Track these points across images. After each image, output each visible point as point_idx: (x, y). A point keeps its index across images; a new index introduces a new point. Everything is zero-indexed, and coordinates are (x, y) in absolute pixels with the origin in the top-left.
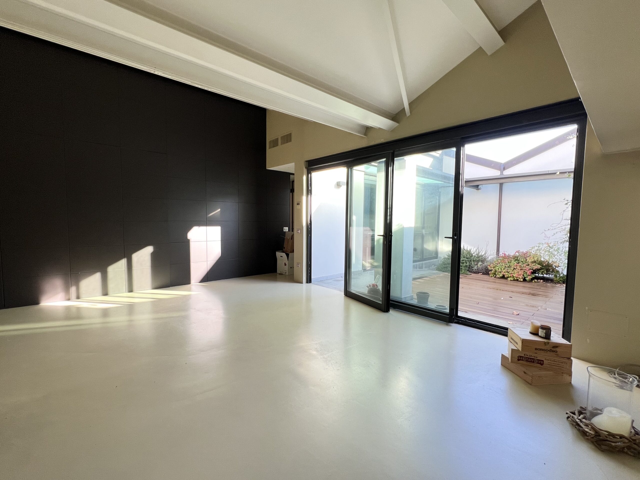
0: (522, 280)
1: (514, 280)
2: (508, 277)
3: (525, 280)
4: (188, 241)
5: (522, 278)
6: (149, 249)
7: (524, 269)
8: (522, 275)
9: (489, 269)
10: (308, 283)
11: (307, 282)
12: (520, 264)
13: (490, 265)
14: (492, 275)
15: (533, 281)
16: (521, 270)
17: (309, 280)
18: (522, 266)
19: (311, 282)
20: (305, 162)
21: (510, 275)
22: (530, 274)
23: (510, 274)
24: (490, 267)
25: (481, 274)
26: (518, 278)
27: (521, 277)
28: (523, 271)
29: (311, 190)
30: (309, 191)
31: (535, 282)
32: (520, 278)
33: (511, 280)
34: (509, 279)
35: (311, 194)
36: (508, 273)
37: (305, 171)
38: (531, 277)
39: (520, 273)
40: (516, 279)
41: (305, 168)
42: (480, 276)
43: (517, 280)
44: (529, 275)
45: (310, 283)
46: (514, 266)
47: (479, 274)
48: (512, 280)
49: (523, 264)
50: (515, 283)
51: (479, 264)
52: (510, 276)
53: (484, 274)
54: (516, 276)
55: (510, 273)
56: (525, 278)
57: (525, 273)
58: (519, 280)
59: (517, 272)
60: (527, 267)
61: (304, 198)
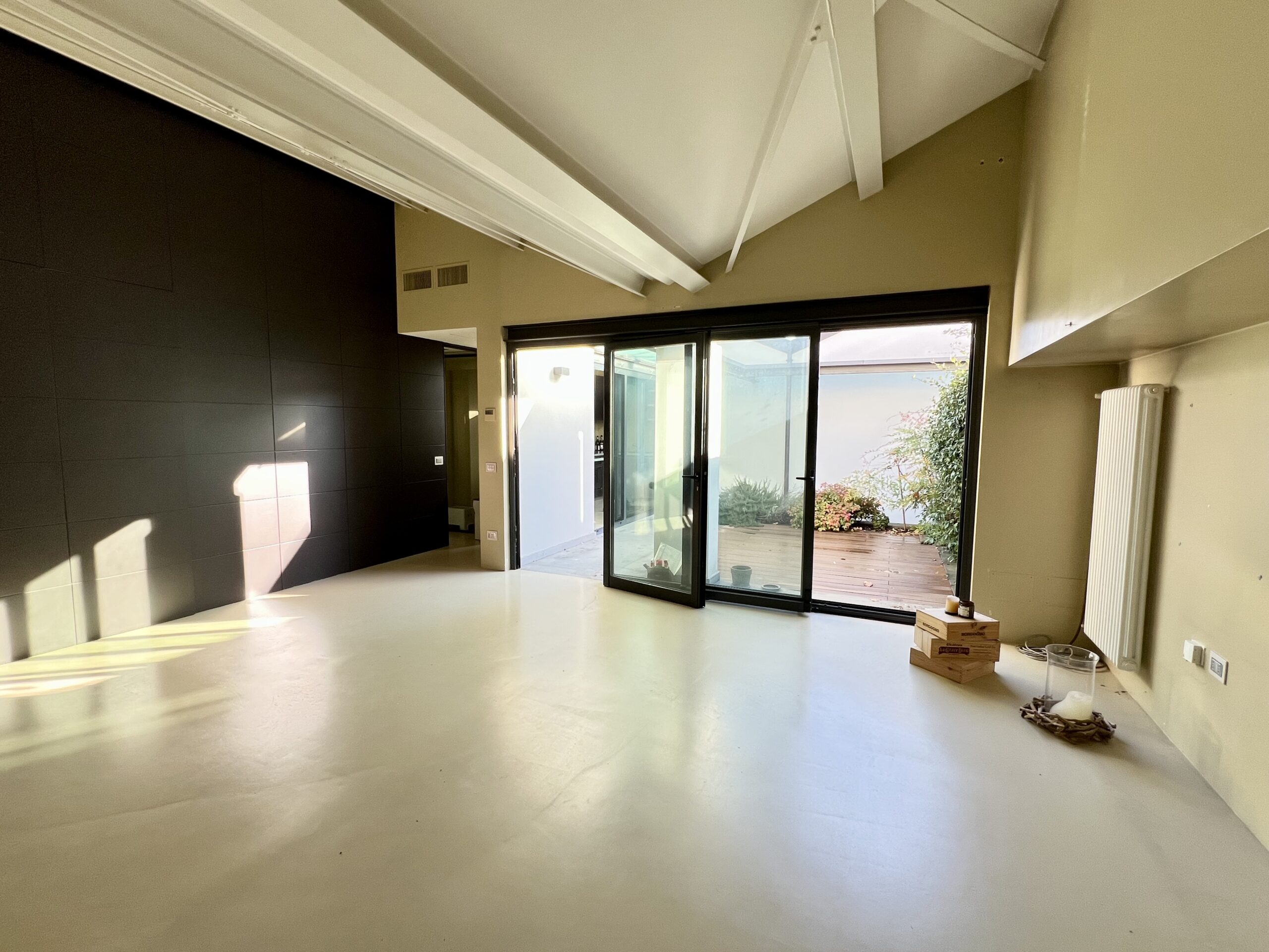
0: (838, 529)
1: (827, 530)
2: (818, 527)
3: (841, 529)
4: (236, 500)
5: (838, 527)
6: (142, 528)
7: (839, 512)
8: (838, 522)
9: (790, 515)
10: (514, 569)
11: (512, 567)
12: (834, 505)
13: (791, 508)
14: (795, 525)
15: (852, 530)
16: (836, 514)
17: (516, 563)
18: (837, 507)
19: (520, 567)
20: (503, 328)
21: (821, 523)
22: (848, 520)
23: (821, 521)
24: (791, 513)
25: (777, 523)
26: (832, 527)
27: (837, 524)
28: (838, 515)
29: (516, 385)
30: (512, 388)
31: (854, 531)
32: (835, 527)
33: (823, 531)
34: (820, 529)
35: (516, 393)
36: (819, 519)
37: (503, 347)
38: (850, 524)
39: (835, 519)
40: (829, 528)
41: (504, 341)
42: (775, 527)
43: (831, 530)
44: (847, 522)
45: (517, 568)
46: (826, 509)
47: (774, 524)
48: (825, 530)
49: (837, 505)
50: (830, 535)
51: (774, 507)
52: (822, 525)
53: (781, 523)
54: (831, 524)
55: (822, 519)
56: (842, 526)
57: (841, 518)
58: (834, 530)
59: (830, 517)
60: (843, 508)
61: (503, 400)
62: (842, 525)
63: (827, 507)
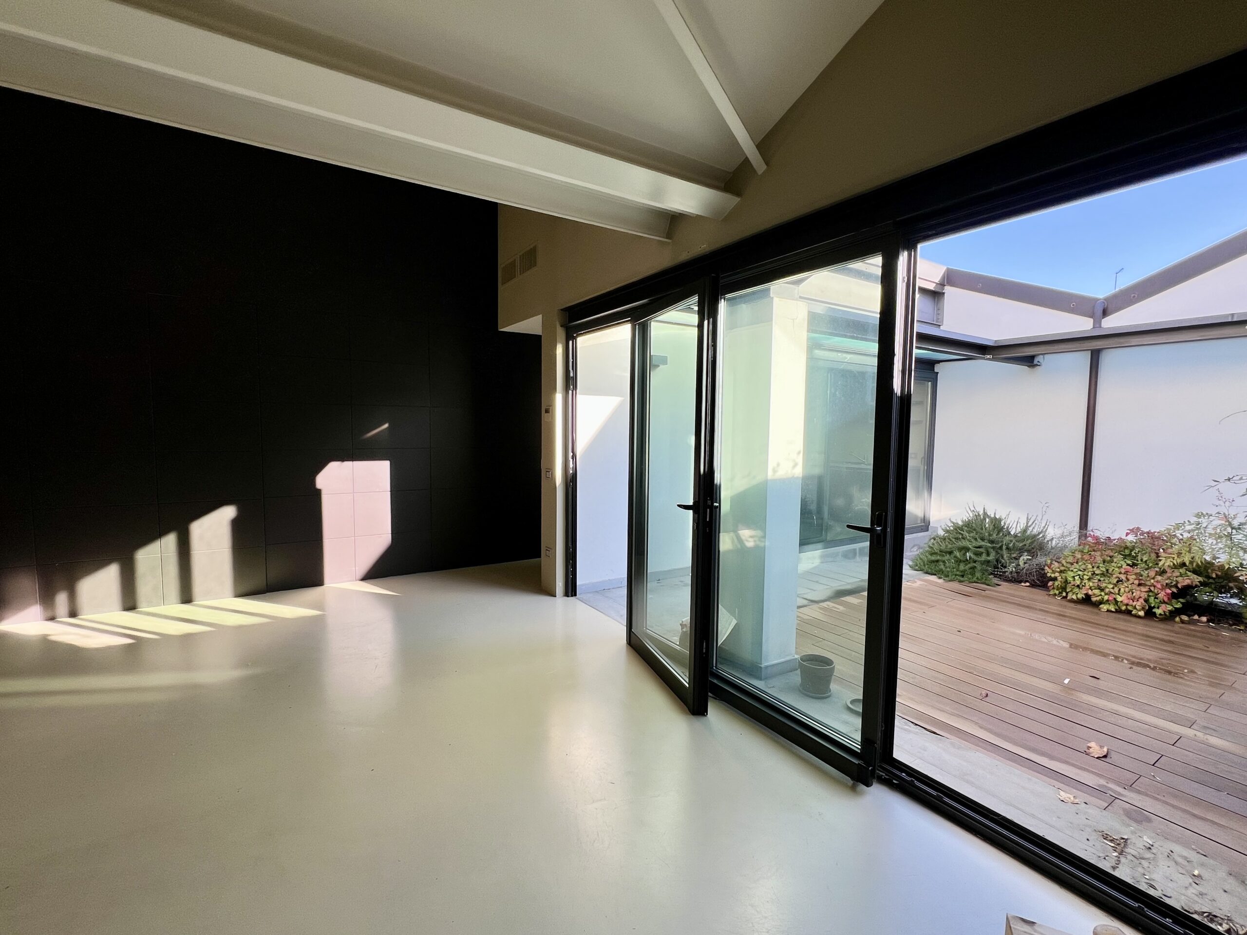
0: (1142, 613)
1: (1119, 611)
2: (1101, 602)
3: (1150, 614)
4: (318, 493)
5: (1143, 609)
6: (228, 513)
7: (1148, 583)
8: (1141, 600)
9: (1049, 575)
10: (568, 596)
11: (566, 594)
12: (1137, 570)
13: (1051, 563)
14: (1057, 592)
15: (1177, 619)
16: (1140, 585)
17: (571, 590)
18: (1145, 573)
19: (575, 595)
20: (561, 311)
21: (1106, 598)
22: (1166, 599)
23: (1106, 594)
24: (1050, 571)
25: (1028, 584)
26: (1130, 608)
27: (1139, 604)
28: (1144, 589)
29: (575, 378)
30: (570, 382)
31: (1182, 622)
32: (1135, 608)
33: (1108, 611)
34: (1104, 607)
35: (575, 387)
36: (1102, 590)
38: (1170, 608)
39: (1136, 594)
40: (1124, 608)
41: (561, 326)
42: (1023, 591)
43: (1128, 612)
44: (1164, 602)
45: (572, 596)
46: (1120, 573)
47: (1023, 584)
48: (1113, 610)
49: (1146, 569)
50: (1122, 623)
51: (1021, 558)
52: (1108, 601)
53: (1033, 585)
54: (1126, 602)
55: (1107, 590)
56: (1151, 608)
57: (1151, 594)
58: (1133, 612)
59: (1127, 589)
60: (1159, 578)
61: (559, 398)
62: (1154, 607)
63: (1123, 571)
